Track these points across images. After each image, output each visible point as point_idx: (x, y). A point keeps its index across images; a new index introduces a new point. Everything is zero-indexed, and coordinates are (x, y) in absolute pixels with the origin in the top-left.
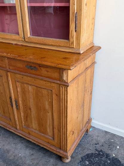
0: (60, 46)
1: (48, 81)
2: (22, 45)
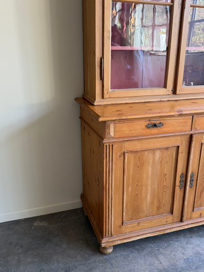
2: (169, 101)
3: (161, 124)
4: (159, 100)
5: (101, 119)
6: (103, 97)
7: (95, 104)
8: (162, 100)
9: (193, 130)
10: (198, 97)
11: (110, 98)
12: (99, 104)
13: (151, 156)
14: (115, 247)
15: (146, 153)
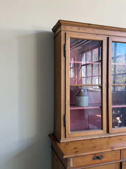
2: (105, 137)
3: (102, 157)
4: (99, 137)
5: (64, 157)
6: (65, 137)
7: (61, 142)
8: (101, 137)
9: (122, 159)
10: (122, 134)
11: (70, 137)
12: (63, 141)
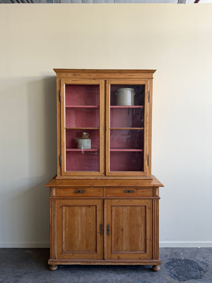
0: (130, 176)
1: (143, 199)
2: (101, 179)
3: (83, 192)
6: (61, 175)
7: (56, 178)
8: (97, 178)
9: (104, 196)
11: (65, 175)
13: (79, 210)
14: (59, 266)
15: (76, 208)
